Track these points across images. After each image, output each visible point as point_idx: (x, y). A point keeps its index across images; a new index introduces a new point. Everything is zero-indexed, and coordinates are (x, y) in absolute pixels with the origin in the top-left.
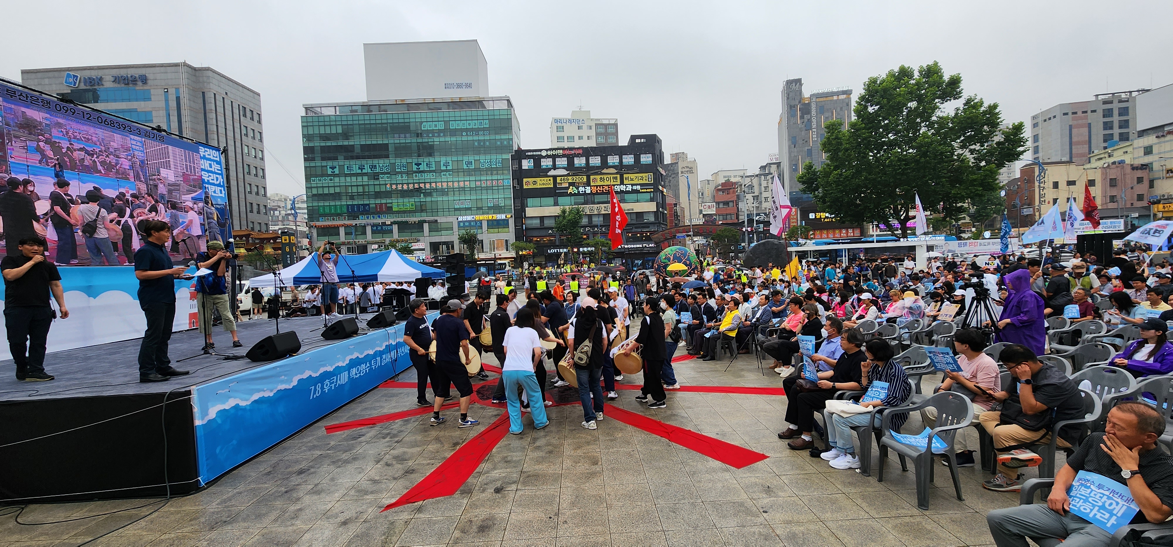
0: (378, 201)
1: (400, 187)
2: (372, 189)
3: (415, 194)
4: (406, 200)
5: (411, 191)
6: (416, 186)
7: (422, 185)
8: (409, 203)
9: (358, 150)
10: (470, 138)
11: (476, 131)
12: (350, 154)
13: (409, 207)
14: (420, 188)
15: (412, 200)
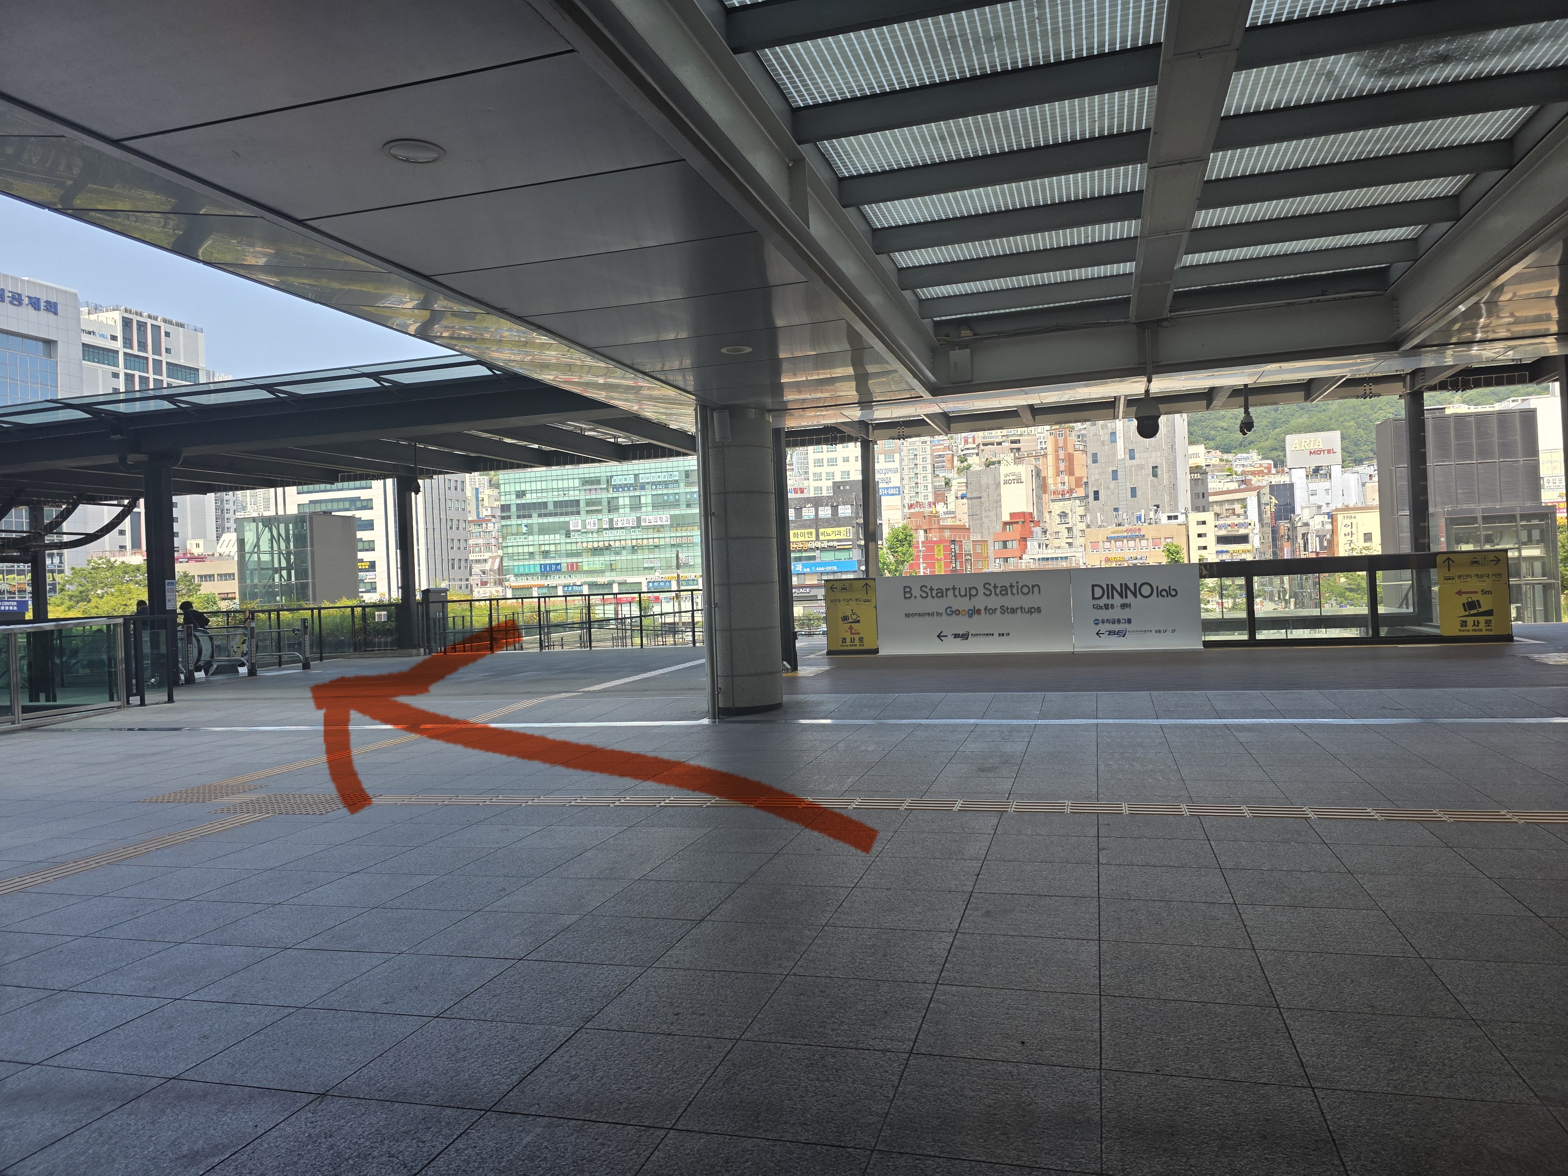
0: (569, 560)
1: (590, 545)
2: (563, 547)
3: (605, 552)
4: (596, 559)
5: (601, 549)
6: (607, 545)
7: (612, 543)
8: (598, 562)
9: (551, 507)
10: (660, 492)
11: (666, 484)
12: (543, 511)
13: (598, 567)
14: (610, 545)
15: (602, 558)
